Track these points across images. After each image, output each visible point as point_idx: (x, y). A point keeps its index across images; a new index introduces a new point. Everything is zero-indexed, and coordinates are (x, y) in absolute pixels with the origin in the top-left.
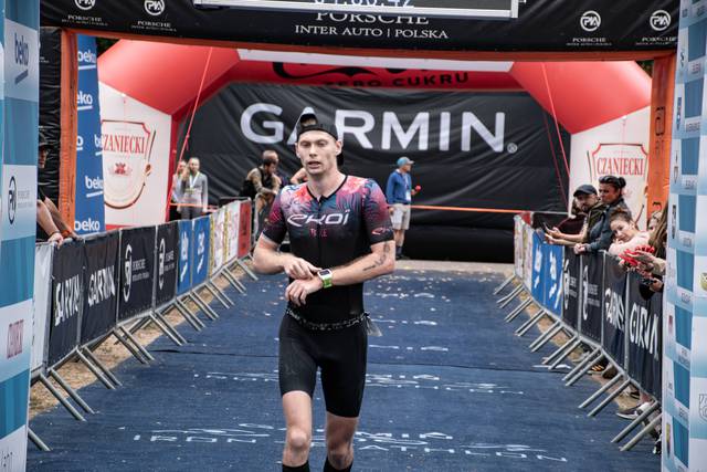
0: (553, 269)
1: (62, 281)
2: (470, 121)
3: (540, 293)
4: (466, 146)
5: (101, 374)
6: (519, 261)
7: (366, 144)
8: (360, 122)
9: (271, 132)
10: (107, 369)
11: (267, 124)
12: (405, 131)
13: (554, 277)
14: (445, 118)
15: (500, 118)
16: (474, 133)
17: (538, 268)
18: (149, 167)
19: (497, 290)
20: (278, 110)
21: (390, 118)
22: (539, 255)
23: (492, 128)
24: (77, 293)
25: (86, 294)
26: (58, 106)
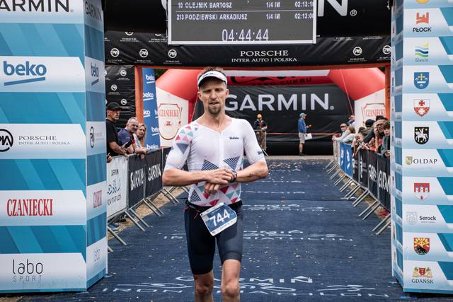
0: (348, 157)
1: (134, 171)
2: (314, 97)
3: (343, 167)
4: (313, 108)
5: (155, 210)
6: (335, 154)
7: (272, 109)
8: (268, 99)
9: (233, 106)
10: (158, 207)
11: (231, 103)
12: (287, 102)
13: (349, 160)
14: (304, 96)
15: (326, 96)
16: (316, 103)
17: (342, 157)
18: (180, 122)
19: (327, 167)
20: (235, 97)
21: (281, 97)
22: (343, 151)
23: (323, 100)
24: (142, 176)
25: (147, 176)
26: (134, 98)
